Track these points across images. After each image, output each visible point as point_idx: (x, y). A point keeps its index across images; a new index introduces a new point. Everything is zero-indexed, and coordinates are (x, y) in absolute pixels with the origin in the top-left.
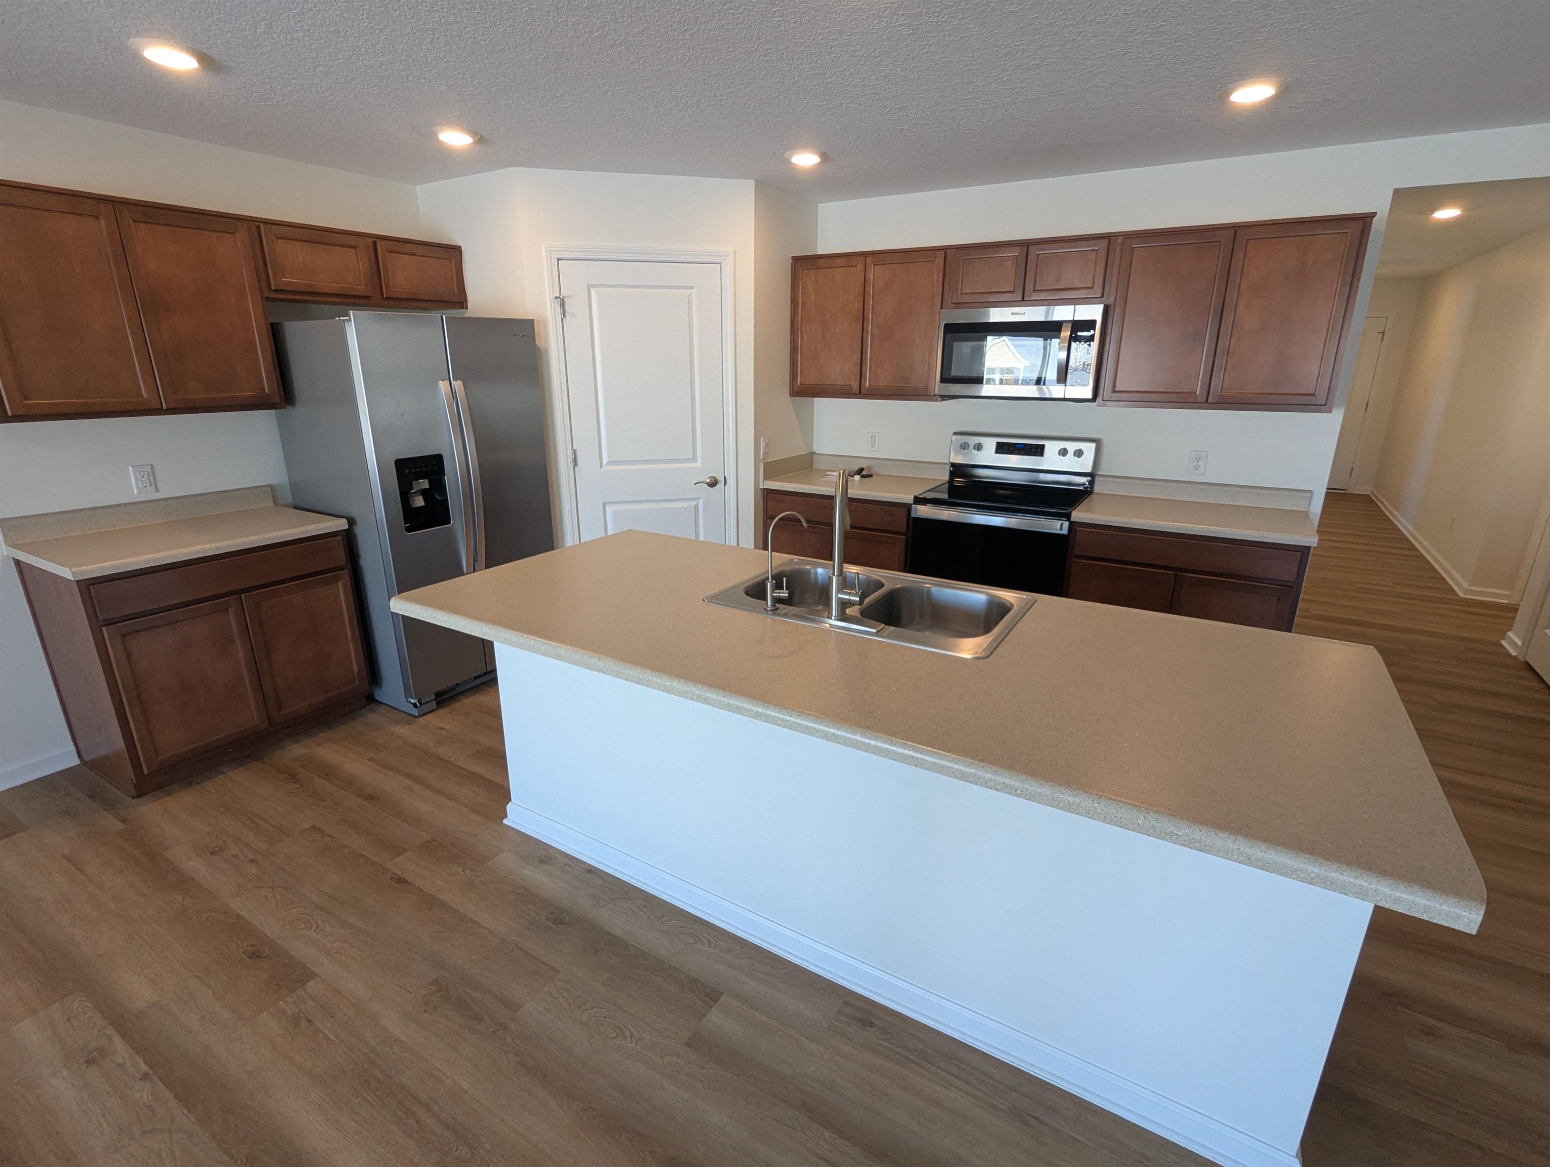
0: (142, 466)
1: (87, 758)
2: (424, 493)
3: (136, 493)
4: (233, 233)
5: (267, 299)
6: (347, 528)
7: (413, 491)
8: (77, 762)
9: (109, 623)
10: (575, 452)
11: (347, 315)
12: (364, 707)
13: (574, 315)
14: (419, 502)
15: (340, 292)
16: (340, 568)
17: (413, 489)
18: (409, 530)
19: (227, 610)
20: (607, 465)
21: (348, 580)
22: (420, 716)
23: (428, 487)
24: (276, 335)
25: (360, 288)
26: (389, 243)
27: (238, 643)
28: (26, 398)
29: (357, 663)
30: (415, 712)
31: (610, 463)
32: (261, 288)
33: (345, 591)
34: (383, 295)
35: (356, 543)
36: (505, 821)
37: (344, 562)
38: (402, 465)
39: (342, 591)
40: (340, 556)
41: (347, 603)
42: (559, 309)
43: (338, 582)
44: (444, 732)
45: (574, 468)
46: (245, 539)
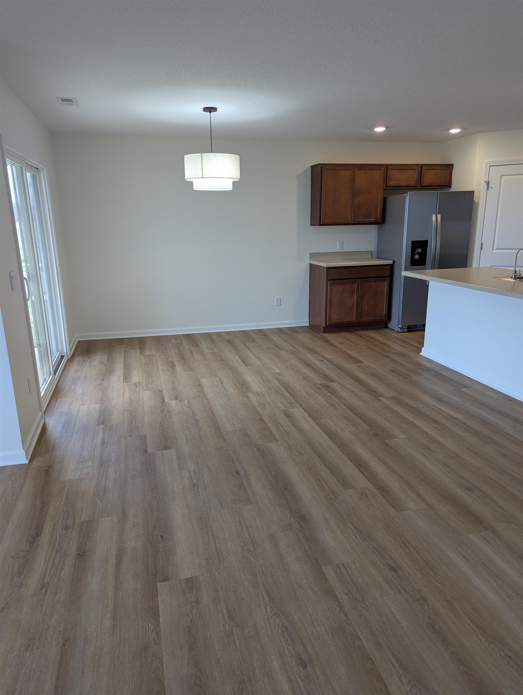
0: (341, 241)
1: (311, 324)
2: (419, 253)
3: (338, 249)
4: (380, 170)
5: (385, 189)
6: (392, 263)
7: (415, 253)
8: (309, 325)
9: (330, 280)
10: (482, 244)
11: (407, 193)
12: (383, 328)
13: (491, 188)
14: (417, 257)
15: (407, 185)
16: (387, 277)
17: (415, 252)
18: (411, 266)
19: (355, 283)
20: (495, 250)
21: (389, 282)
22: (401, 332)
23: (421, 251)
24: (385, 200)
25: (413, 184)
26: (426, 166)
27: (355, 294)
28: (325, 220)
29: (385, 311)
30: (400, 330)
31: (497, 249)
32: (384, 186)
33: (387, 284)
34: (420, 185)
35: (394, 269)
36: (420, 354)
37: (389, 275)
38: (414, 243)
39: (386, 284)
40: (388, 273)
41: (387, 288)
42: (486, 186)
43: (385, 281)
44: (408, 337)
45: (481, 250)
46: (364, 263)
